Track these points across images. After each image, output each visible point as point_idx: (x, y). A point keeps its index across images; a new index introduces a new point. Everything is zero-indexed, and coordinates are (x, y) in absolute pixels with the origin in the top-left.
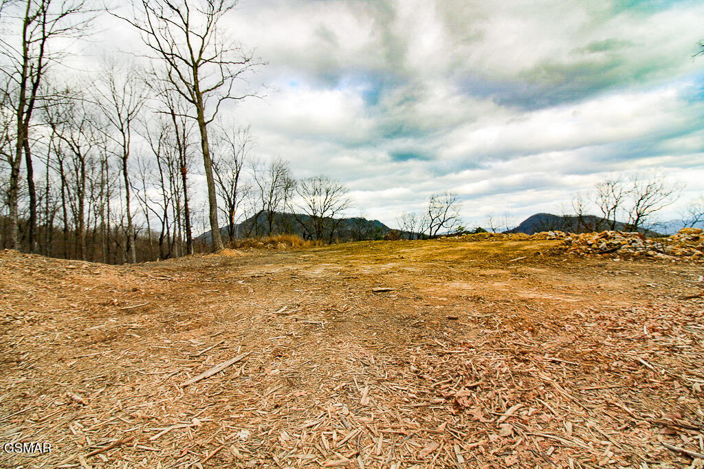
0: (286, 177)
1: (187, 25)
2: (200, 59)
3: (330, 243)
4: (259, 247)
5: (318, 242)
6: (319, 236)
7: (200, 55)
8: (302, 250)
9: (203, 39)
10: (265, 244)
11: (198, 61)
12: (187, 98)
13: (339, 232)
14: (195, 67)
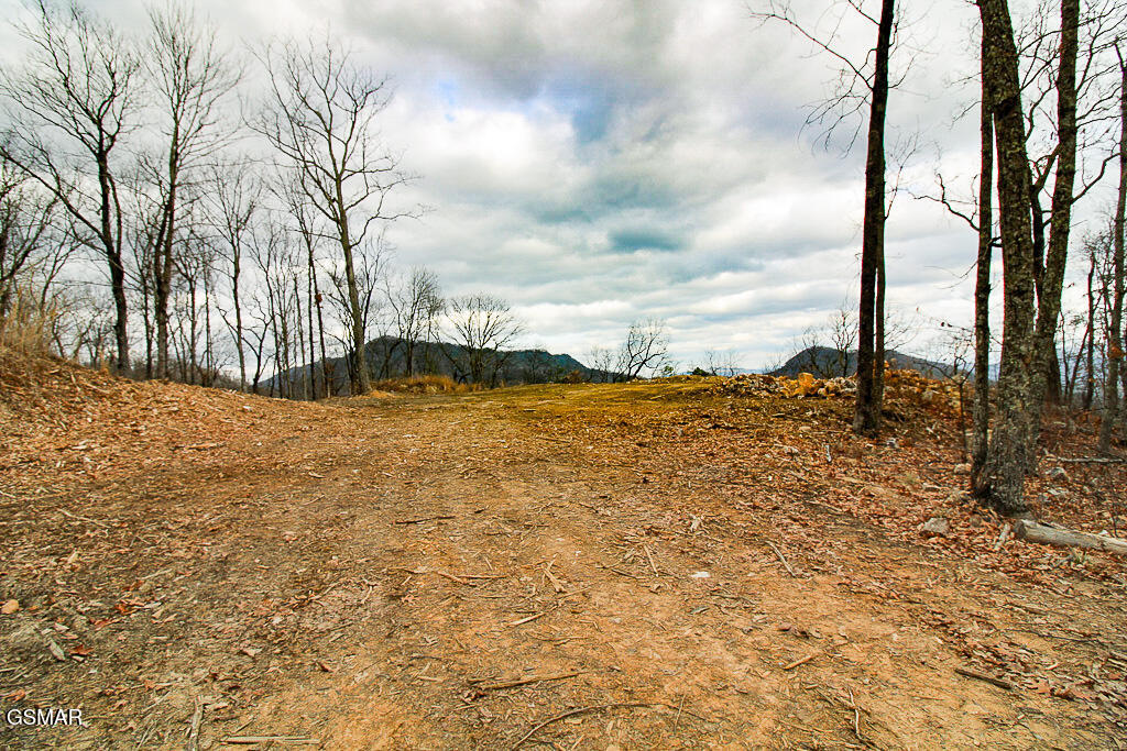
0: (431, 295)
1: (329, 132)
2: (343, 170)
3: (492, 388)
4: (402, 391)
5: (475, 386)
6: (476, 376)
7: (344, 165)
8: (456, 394)
9: (346, 145)
10: (410, 386)
11: (342, 173)
12: (327, 215)
13: (505, 373)
14: (338, 180)
